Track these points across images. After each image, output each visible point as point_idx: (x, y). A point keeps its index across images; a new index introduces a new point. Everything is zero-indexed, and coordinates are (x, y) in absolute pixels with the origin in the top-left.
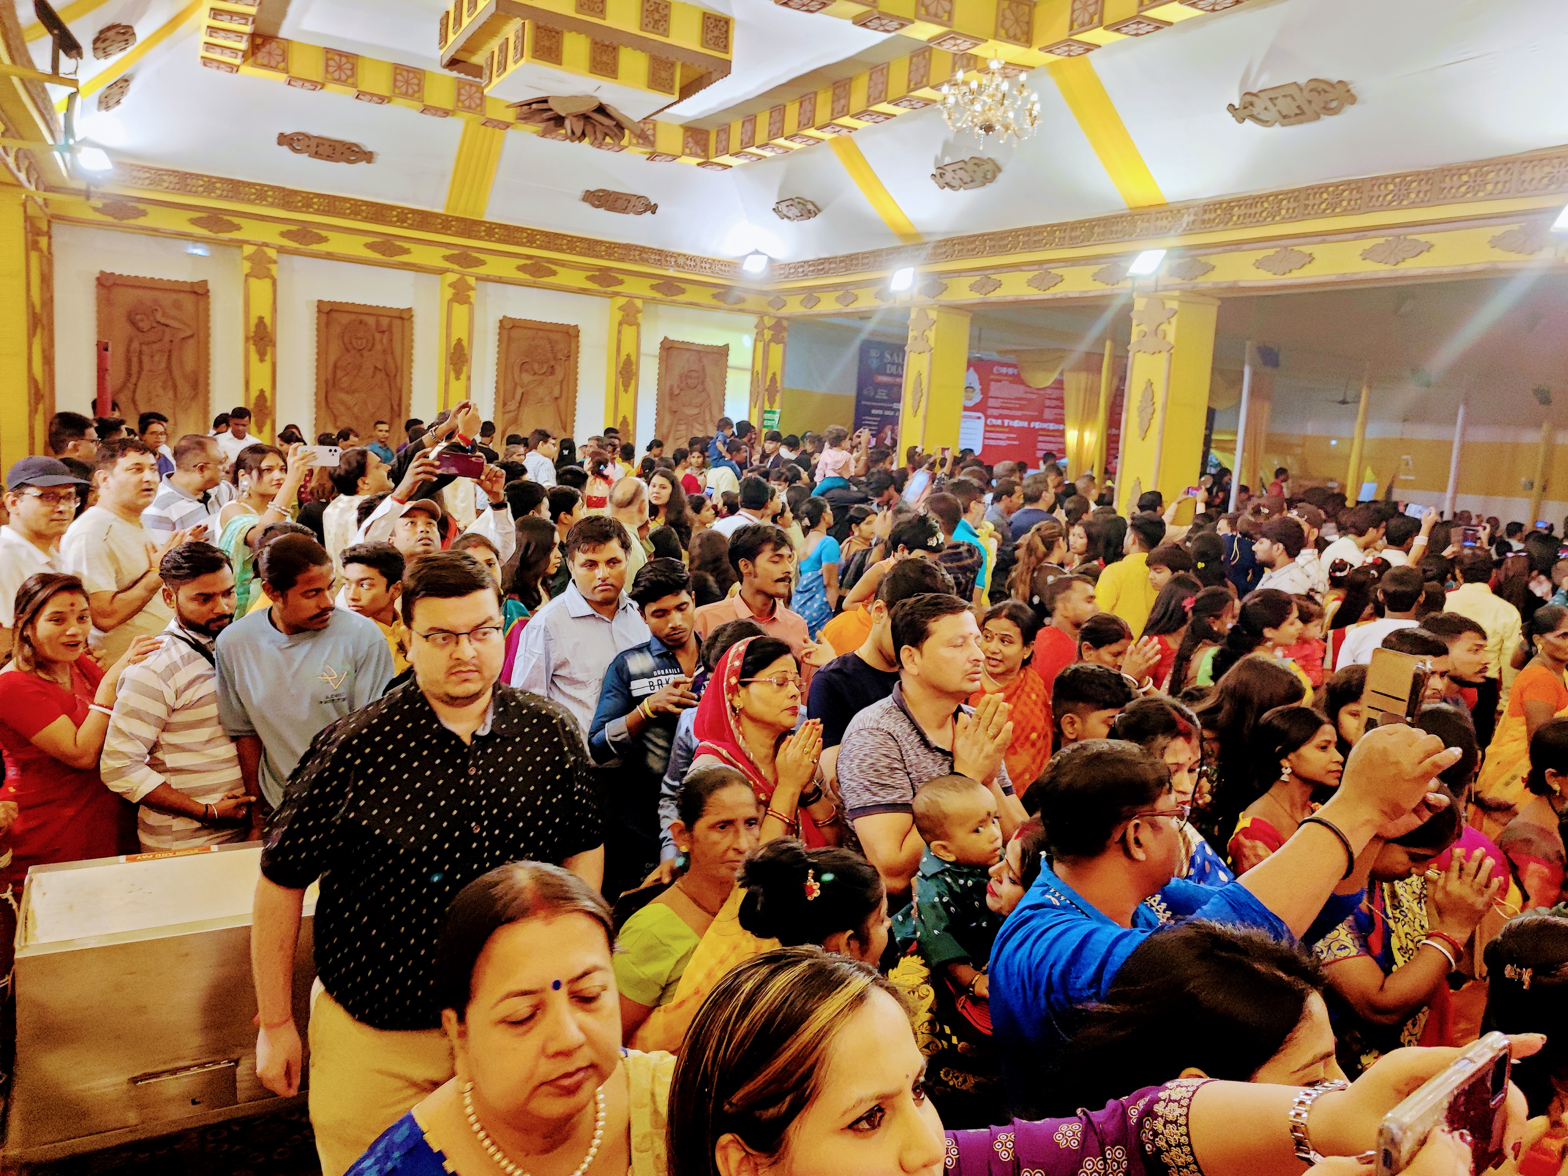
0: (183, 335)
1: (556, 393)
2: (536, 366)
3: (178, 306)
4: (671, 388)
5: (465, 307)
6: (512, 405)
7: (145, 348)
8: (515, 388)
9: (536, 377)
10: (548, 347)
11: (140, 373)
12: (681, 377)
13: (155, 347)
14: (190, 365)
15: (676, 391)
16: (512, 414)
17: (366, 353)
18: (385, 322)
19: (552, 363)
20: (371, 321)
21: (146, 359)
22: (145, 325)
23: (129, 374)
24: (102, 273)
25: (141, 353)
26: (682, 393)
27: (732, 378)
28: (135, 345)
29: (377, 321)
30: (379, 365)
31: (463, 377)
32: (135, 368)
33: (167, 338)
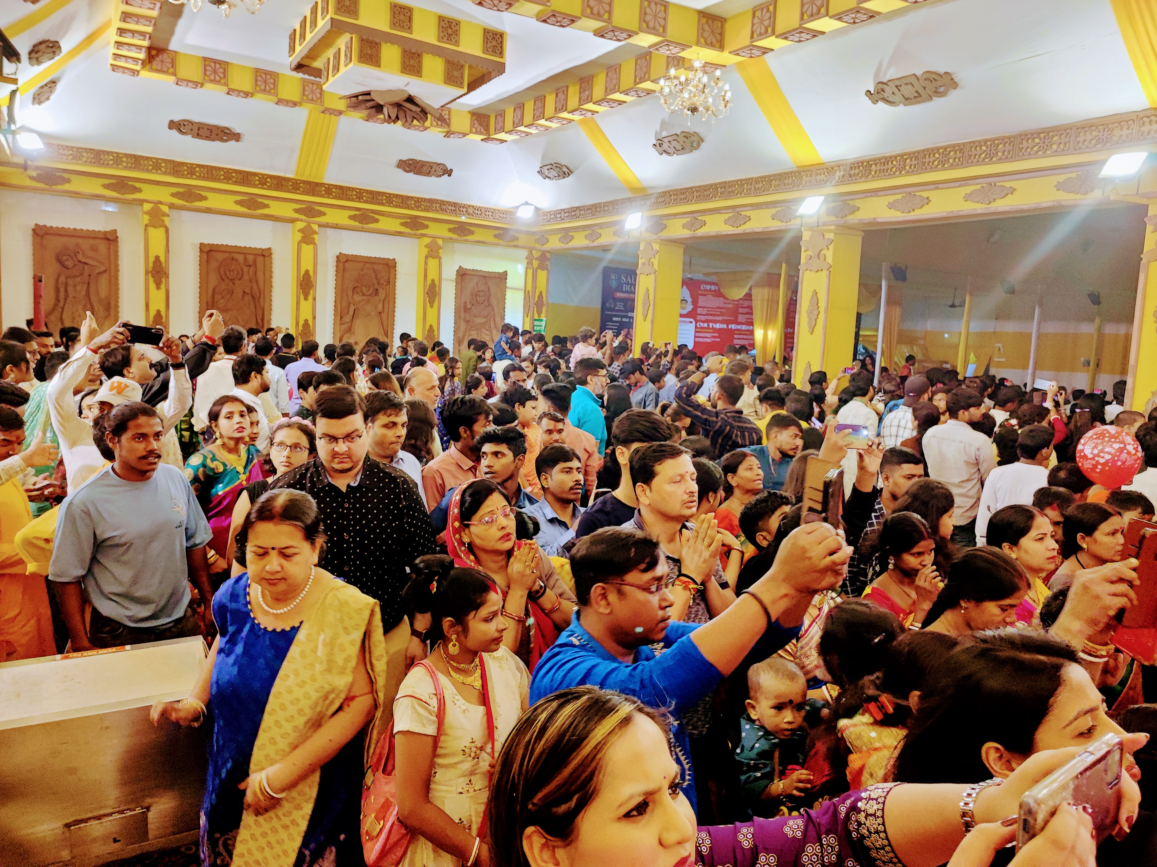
0: (97, 271)
1: (380, 308)
2: (364, 290)
3: (94, 249)
4: (465, 303)
5: (311, 246)
6: (347, 319)
7: (70, 281)
8: (349, 307)
9: (365, 297)
10: (373, 275)
11: (65, 299)
12: (472, 295)
13: (78, 279)
14: (103, 294)
15: (469, 306)
16: (346, 326)
17: (237, 282)
18: (251, 258)
19: (377, 286)
20: (240, 258)
21: (70, 289)
22: (69, 263)
23: (58, 300)
24: (36, 225)
25: (66, 285)
26: (473, 308)
27: (510, 296)
28: (62, 279)
29: (245, 259)
30: (247, 290)
31: (310, 298)
32: (62, 295)
33: (86, 273)
